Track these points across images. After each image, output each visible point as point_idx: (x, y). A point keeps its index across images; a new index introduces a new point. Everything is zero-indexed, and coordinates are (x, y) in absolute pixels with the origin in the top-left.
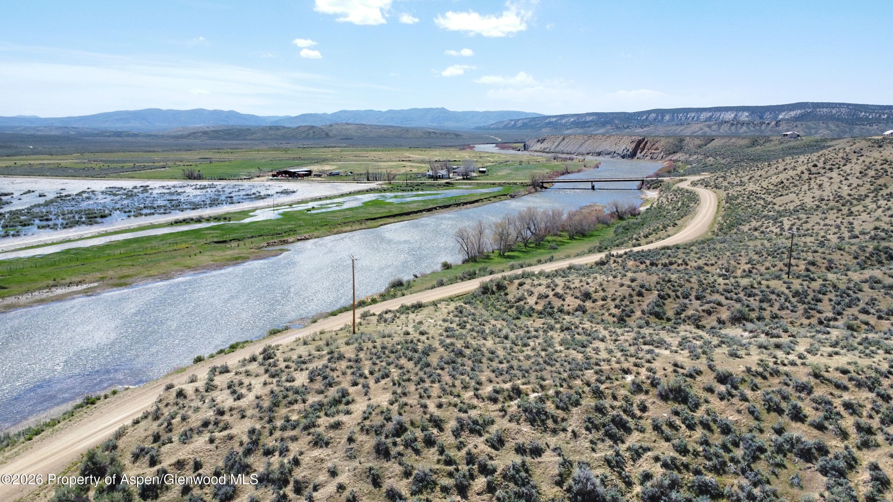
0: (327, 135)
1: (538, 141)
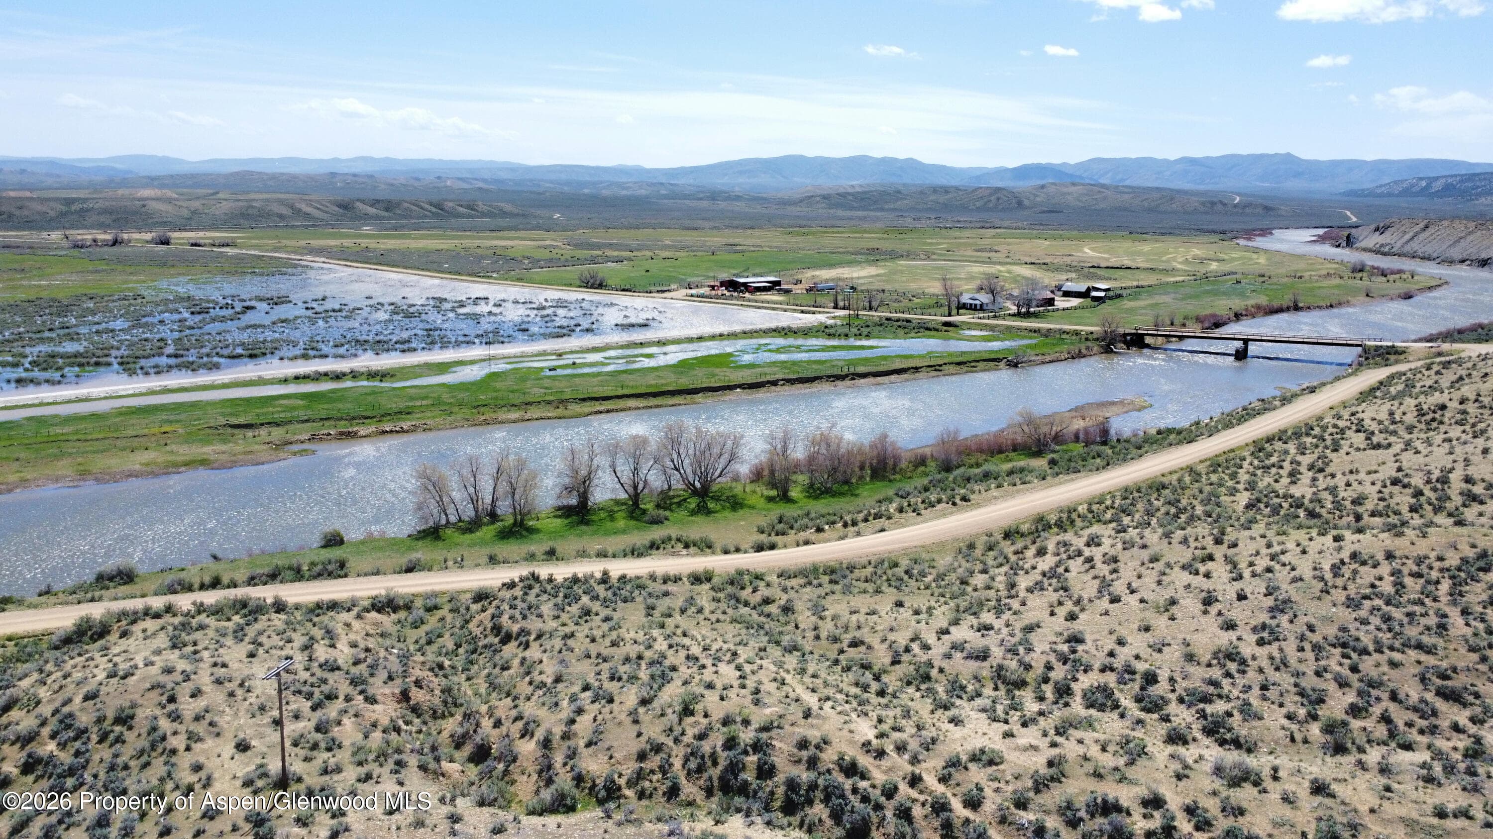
0: (1020, 203)
1: (1377, 229)
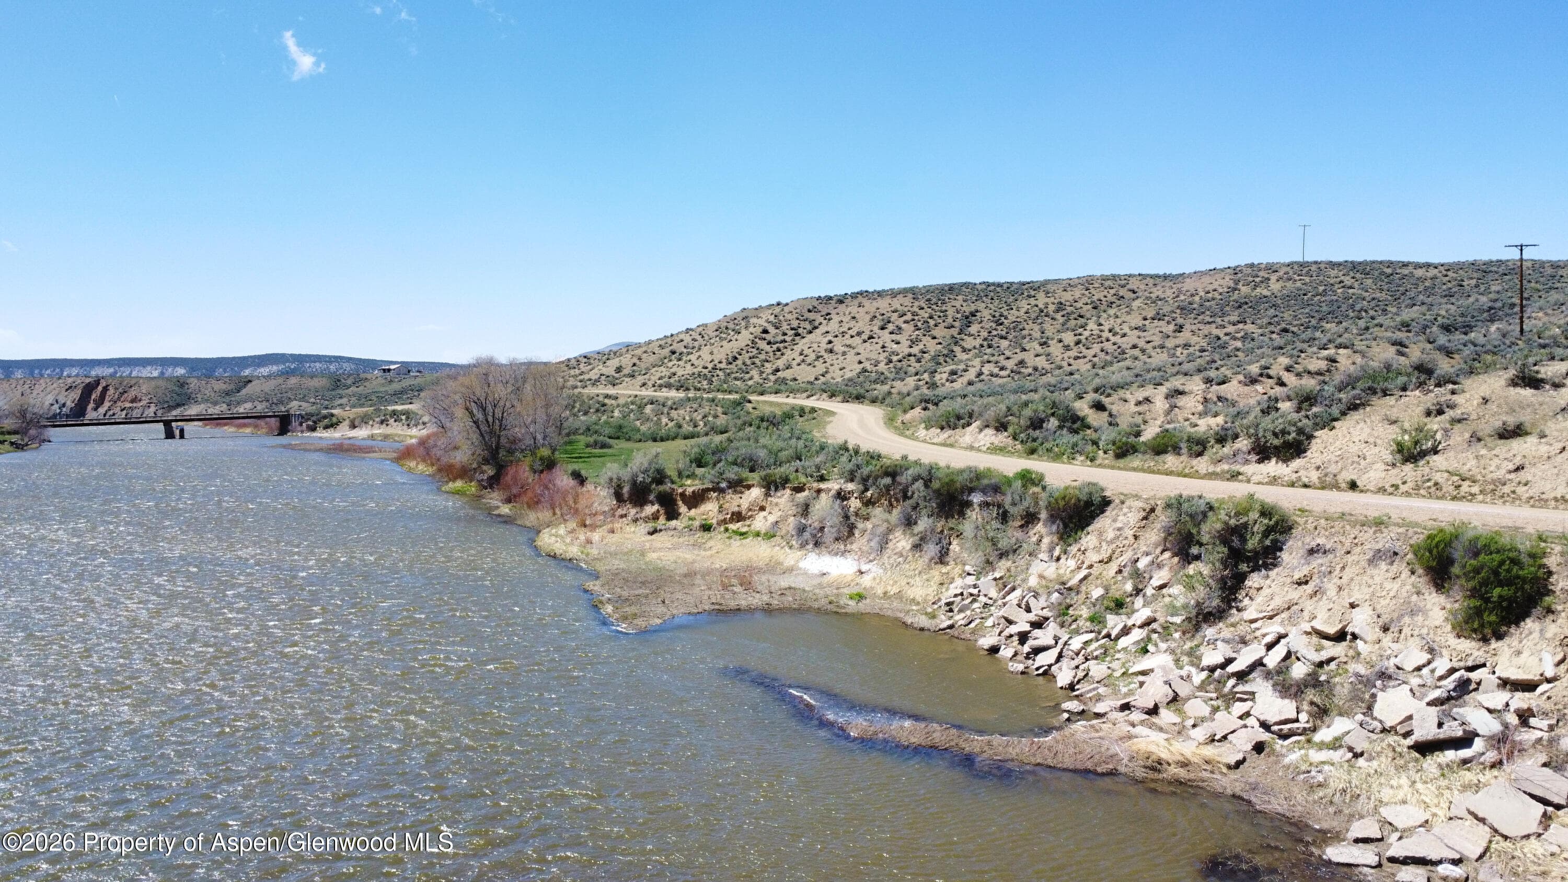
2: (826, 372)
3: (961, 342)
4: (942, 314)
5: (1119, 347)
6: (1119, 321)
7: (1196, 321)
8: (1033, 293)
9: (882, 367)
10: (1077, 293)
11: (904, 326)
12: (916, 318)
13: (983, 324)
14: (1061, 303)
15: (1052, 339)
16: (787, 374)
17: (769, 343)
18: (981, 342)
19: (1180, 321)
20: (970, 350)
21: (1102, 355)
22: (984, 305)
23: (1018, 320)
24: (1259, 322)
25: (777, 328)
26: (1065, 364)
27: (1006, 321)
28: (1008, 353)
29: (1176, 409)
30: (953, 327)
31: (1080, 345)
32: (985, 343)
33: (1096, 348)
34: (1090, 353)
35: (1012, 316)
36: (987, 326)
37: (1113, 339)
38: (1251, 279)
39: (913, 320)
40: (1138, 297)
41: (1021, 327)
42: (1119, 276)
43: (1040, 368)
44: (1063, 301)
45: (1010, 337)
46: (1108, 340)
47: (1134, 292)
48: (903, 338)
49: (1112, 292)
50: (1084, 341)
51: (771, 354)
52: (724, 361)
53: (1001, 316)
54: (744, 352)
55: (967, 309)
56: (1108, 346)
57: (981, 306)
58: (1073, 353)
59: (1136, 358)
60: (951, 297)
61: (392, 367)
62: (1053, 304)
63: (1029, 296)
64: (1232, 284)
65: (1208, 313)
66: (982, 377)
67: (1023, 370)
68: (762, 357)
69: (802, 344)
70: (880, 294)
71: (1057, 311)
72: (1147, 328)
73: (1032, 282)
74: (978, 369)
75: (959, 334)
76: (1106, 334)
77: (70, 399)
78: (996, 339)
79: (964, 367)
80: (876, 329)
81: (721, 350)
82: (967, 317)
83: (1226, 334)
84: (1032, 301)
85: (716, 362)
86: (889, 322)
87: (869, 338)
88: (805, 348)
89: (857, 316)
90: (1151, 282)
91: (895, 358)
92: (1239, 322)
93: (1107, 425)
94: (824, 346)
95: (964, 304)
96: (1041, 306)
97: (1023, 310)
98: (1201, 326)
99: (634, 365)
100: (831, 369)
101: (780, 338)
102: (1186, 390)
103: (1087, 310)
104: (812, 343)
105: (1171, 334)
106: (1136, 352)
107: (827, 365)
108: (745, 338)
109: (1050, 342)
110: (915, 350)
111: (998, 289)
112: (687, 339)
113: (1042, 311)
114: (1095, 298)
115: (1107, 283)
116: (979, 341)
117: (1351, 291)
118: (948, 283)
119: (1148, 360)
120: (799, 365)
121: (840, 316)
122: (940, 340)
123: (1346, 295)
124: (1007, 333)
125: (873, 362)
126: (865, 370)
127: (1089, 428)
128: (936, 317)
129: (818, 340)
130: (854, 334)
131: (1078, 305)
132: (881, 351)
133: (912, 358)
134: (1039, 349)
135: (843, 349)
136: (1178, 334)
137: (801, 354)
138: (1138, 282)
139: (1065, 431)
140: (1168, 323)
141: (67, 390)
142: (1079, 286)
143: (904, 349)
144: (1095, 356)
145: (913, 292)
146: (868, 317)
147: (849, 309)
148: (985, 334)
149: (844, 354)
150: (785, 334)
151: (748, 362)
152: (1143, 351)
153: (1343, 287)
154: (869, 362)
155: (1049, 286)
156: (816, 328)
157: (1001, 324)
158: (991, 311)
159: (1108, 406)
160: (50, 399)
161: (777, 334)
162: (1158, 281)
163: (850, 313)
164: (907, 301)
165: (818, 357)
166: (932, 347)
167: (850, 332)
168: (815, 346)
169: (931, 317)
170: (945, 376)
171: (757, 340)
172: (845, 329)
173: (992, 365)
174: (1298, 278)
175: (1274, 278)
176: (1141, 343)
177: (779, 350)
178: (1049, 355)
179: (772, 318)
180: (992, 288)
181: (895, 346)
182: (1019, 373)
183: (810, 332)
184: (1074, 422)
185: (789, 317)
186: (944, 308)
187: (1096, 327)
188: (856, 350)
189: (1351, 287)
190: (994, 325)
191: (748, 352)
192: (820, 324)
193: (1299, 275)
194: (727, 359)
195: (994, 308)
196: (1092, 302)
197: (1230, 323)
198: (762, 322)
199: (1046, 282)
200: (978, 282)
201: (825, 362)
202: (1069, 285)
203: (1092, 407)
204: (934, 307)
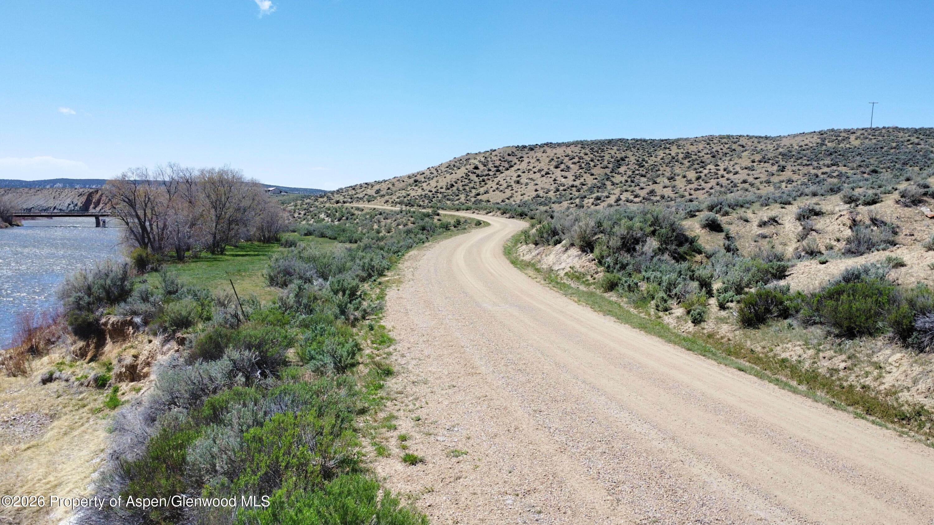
2: (511, 197)
3: (612, 179)
4: (600, 159)
5: (732, 182)
6: (732, 163)
7: (796, 164)
8: (668, 146)
9: (551, 194)
10: (701, 147)
11: (572, 166)
12: (581, 161)
13: (629, 166)
14: (688, 153)
15: (678, 175)
16: (484, 197)
17: (478, 176)
18: (626, 179)
19: (782, 163)
20: (617, 184)
21: (718, 188)
22: (632, 153)
23: (656, 164)
24: (850, 165)
25: (485, 166)
26: (686, 194)
27: (646, 165)
28: (642, 185)
29: (814, 233)
30: (607, 167)
31: (700, 180)
32: (629, 180)
33: (713, 182)
34: (709, 185)
35: (651, 161)
36: (633, 168)
37: (727, 176)
38: (834, 138)
39: (579, 162)
40: (746, 151)
41: (657, 169)
42: (732, 136)
43: (666, 196)
44: (690, 151)
45: (648, 176)
46: (723, 177)
47: (743, 147)
48: (570, 175)
49: (727, 146)
50: (703, 177)
51: (478, 184)
52: (444, 187)
53: (643, 160)
54: (459, 181)
55: (619, 156)
56: (723, 181)
57: (629, 154)
58: (693, 186)
59: (747, 190)
60: (609, 147)
61: (271, 189)
62: (682, 153)
63: (665, 148)
64: (819, 141)
65: (805, 158)
66: (620, 202)
67: (652, 198)
68: (471, 185)
69: (500, 177)
70: (559, 145)
71: (685, 158)
72: (755, 168)
73: (669, 139)
74: (617, 196)
75: (611, 172)
76: (721, 172)
77: (80, 201)
78: (638, 177)
79: (607, 194)
80: (552, 168)
81: (444, 179)
82: (618, 161)
83: (823, 173)
84: (667, 151)
85: (439, 188)
86: (562, 163)
87: (546, 174)
88: (501, 180)
89: (541, 159)
90: (756, 140)
91: (561, 188)
92: (832, 165)
93: (723, 251)
94: (514, 178)
95: (617, 152)
96: (673, 154)
97: (661, 157)
98: (801, 168)
99: (389, 189)
100: (516, 194)
101: (486, 172)
102: (824, 211)
103: (707, 158)
104: (507, 176)
105: (774, 172)
106: (746, 186)
107: (513, 192)
108: (462, 172)
109: (676, 177)
110: (577, 183)
111: (644, 143)
112: (428, 173)
113: (674, 158)
114: (714, 150)
115: (725, 140)
116: (625, 178)
117: (919, 146)
118: (608, 138)
119: (757, 192)
120: (494, 191)
121: (529, 158)
122: (597, 177)
123: (916, 149)
124: (647, 173)
125: (545, 190)
126: (538, 196)
127: (700, 252)
128: (596, 161)
129: (512, 174)
130: (536, 171)
131: (701, 154)
132: (553, 183)
133: (574, 189)
134: (666, 181)
135: (527, 181)
136: (781, 173)
137: (497, 184)
138: (747, 141)
139: (666, 256)
140: (773, 164)
141: (79, 196)
142: (703, 142)
143: (569, 182)
144: (711, 188)
145: (583, 144)
146: (548, 159)
147: (537, 154)
148: (630, 173)
149: (527, 184)
150: (489, 170)
151: (461, 188)
152: (752, 185)
153: (911, 144)
154: (543, 190)
155: (680, 142)
156: (512, 166)
157: (643, 166)
158: (636, 157)
159: (725, 227)
160: (68, 201)
161: (484, 170)
162: (761, 140)
163: (536, 157)
164: (577, 149)
165: (508, 186)
166: (590, 181)
167: (534, 170)
168: (508, 178)
169: (592, 161)
170: (591, 201)
171: (469, 174)
172: (531, 168)
173: (629, 193)
174: (873, 137)
175: (853, 137)
176: (751, 179)
177: (484, 181)
178: (674, 187)
179: (483, 159)
180: (639, 142)
181: (564, 180)
182: (649, 200)
183: (507, 169)
184: (680, 244)
185: (494, 158)
186: (602, 154)
187: (714, 167)
188: (535, 182)
189: (918, 144)
190: (637, 167)
191: (462, 182)
192: (515, 164)
193: (873, 136)
194: (447, 186)
195: (638, 155)
196: (711, 153)
197: (824, 165)
198: (476, 162)
199: (678, 140)
200: (630, 139)
201: (512, 190)
202: (696, 141)
203: (704, 227)
204: (596, 153)
